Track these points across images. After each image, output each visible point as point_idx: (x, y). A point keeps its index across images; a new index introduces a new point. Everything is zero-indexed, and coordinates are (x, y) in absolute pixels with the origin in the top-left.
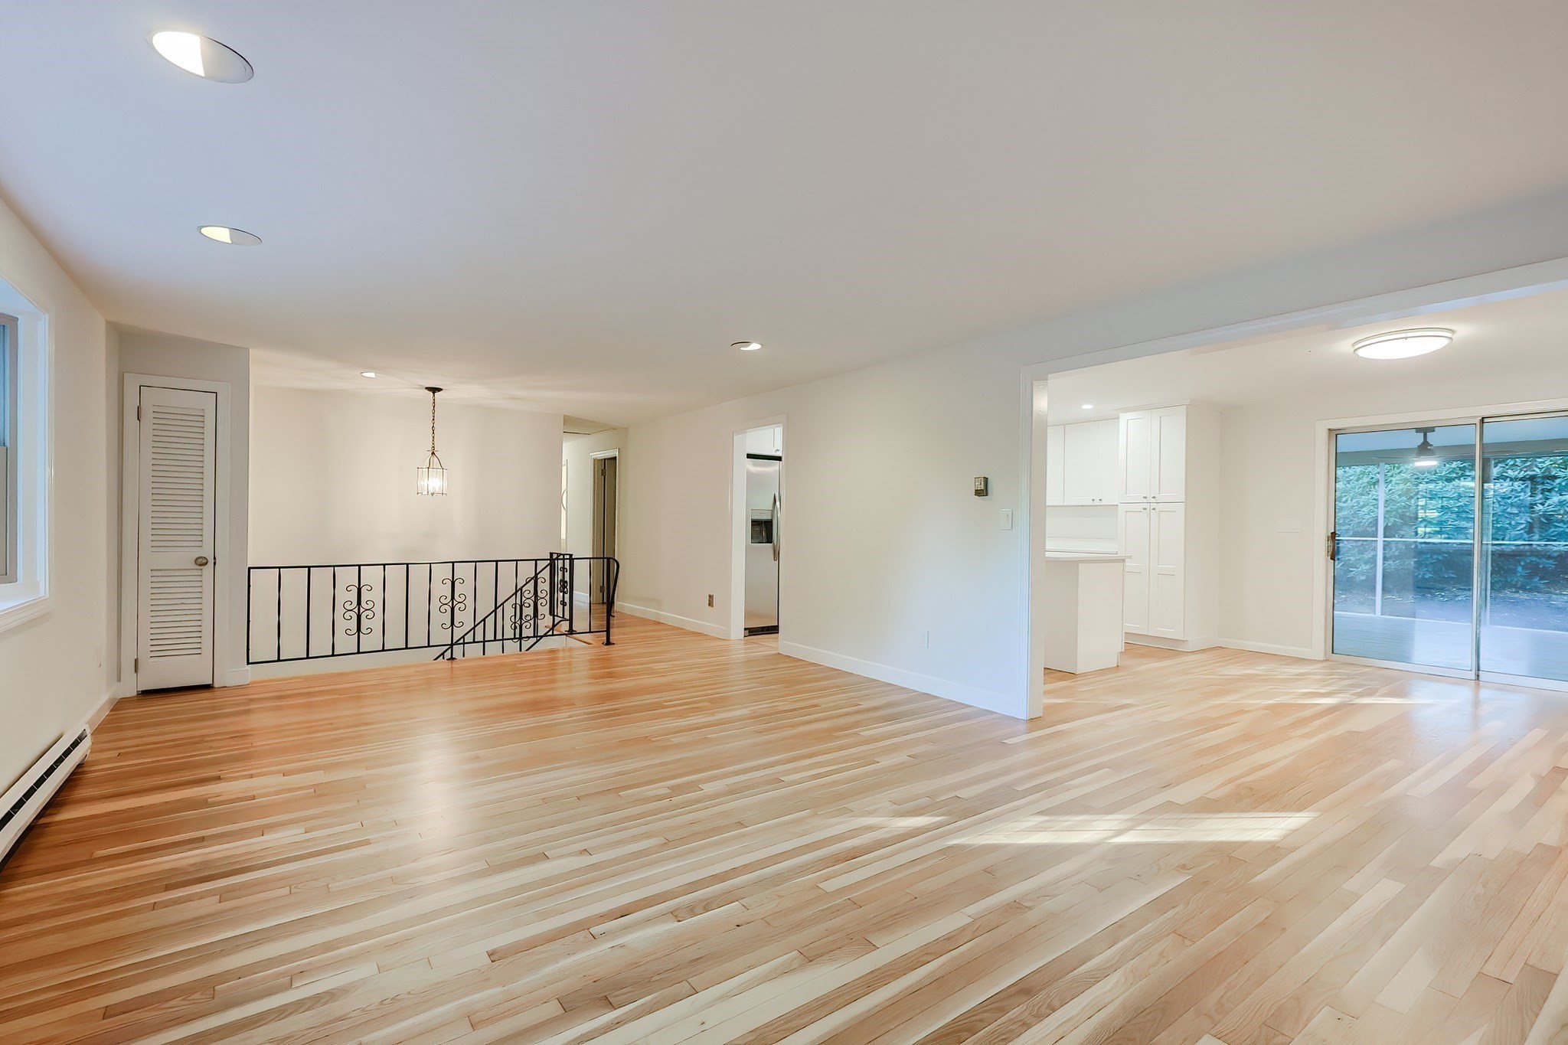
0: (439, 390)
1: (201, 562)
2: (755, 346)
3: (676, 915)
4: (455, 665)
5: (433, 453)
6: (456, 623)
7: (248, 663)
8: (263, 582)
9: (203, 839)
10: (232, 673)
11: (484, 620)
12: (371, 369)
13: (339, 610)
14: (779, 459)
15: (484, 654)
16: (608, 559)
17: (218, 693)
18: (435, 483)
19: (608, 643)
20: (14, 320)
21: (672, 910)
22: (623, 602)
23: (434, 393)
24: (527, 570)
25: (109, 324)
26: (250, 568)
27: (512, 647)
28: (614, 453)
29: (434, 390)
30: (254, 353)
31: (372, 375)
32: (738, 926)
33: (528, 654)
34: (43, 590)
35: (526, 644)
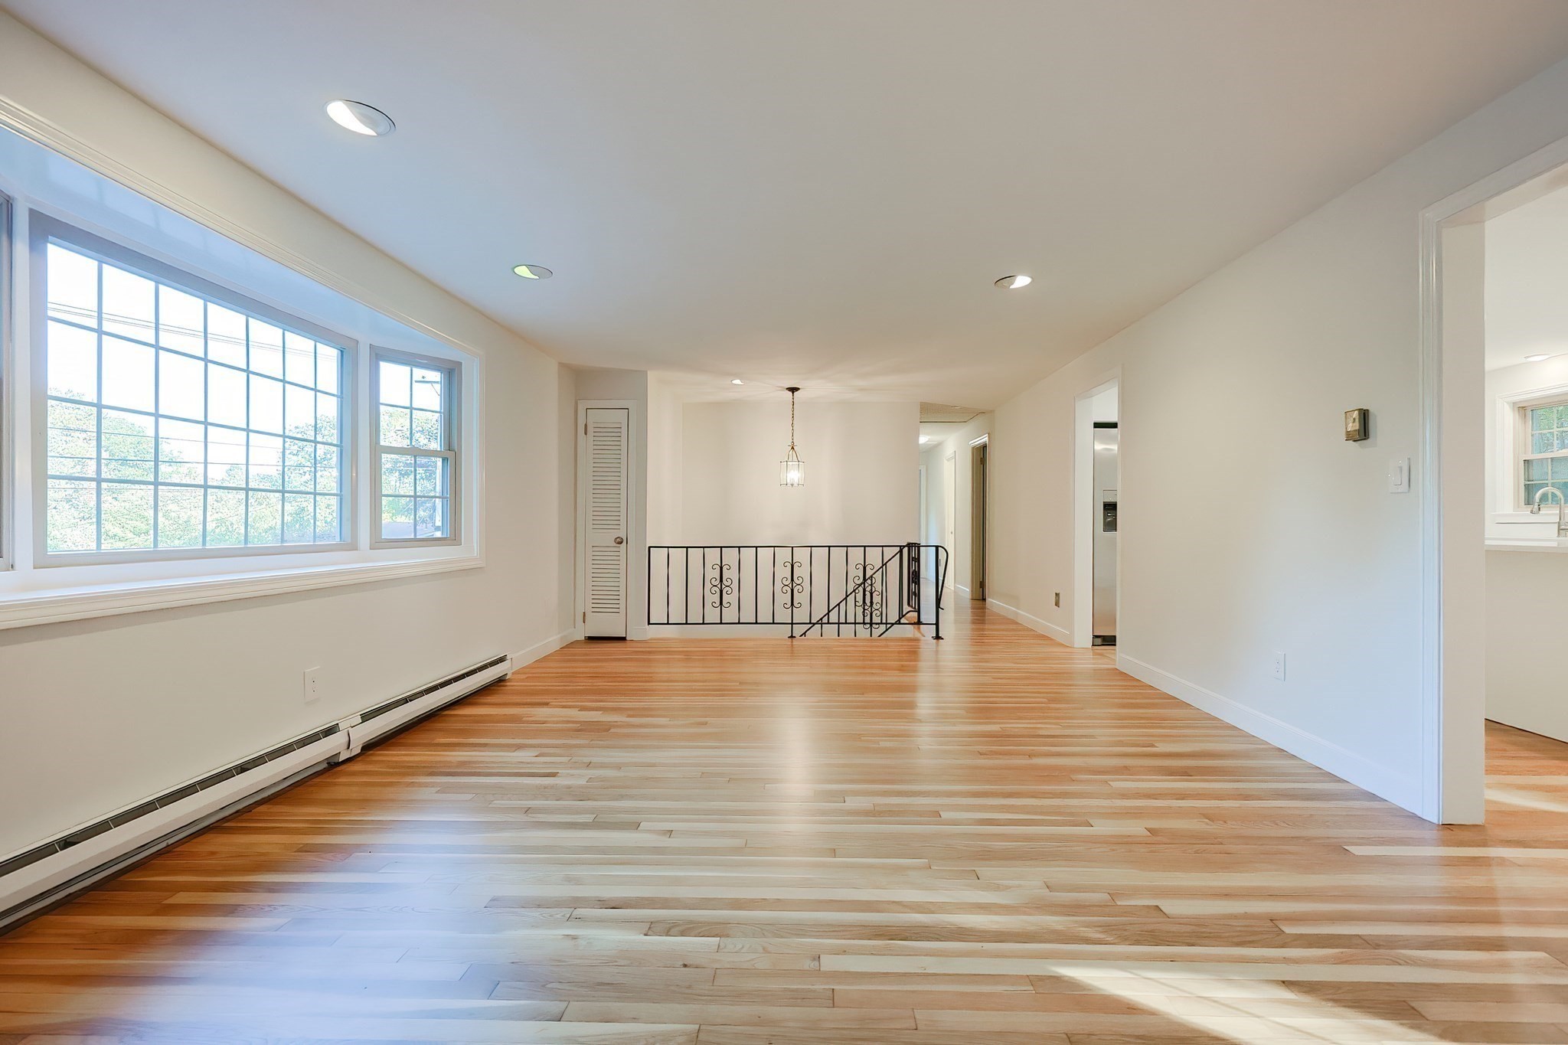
0: (797, 389)
1: (619, 541)
2: (1022, 281)
3: (651, 928)
4: (795, 642)
5: (793, 448)
6: (795, 604)
7: (649, 624)
8: (658, 556)
9: (485, 745)
10: (639, 631)
11: (839, 604)
12: (736, 376)
13: (708, 586)
14: (1114, 425)
15: (839, 636)
16: (937, 547)
17: (628, 644)
18: (794, 475)
19: (938, 637)
20: (460, 364)
21: (652, 920)
22: (993, 599)
23: (793, 393)
24: (874, 558)
25: (562, 365)
26: (650, 547)
27: (863, 632)
28: (985, 439)
29: (793, 390)
30: (652, 376)
31: (737, 382)
32: (685, 966)
33: (881, 640)
34: (476, 552)
35: (877, 632)
